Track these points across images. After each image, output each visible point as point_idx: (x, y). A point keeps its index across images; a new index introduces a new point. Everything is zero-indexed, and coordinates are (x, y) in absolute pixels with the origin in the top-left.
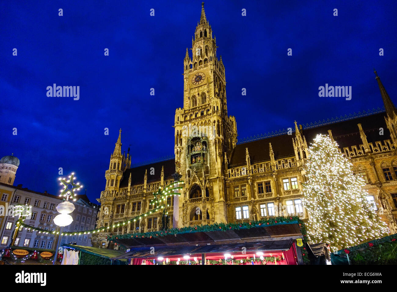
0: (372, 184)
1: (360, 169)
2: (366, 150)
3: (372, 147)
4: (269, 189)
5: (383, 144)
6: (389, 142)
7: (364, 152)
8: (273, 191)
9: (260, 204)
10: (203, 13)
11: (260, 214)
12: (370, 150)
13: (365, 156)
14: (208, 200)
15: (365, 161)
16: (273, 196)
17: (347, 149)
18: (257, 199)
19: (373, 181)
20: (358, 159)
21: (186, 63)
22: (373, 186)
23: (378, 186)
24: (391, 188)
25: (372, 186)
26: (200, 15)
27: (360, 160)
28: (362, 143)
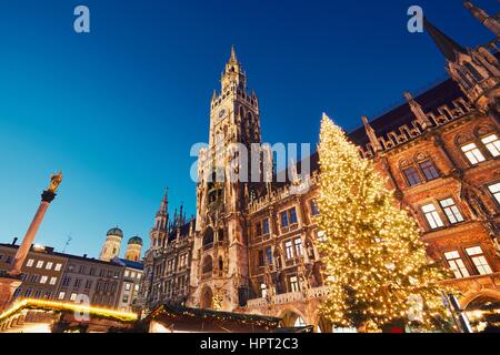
0: (445, 177)
1: (419, 158)
2: (424, 126)
3: (433, 117)
4: (293, 219)
5: (452, 107)
6: (462, 101)
7: (420, 129)
8: (299, 220)
9: (284, 243)
10: (233, 54)
11: (286, 257)
12: (430, 124)
13: (424, 135)
14: (221, 244)
15: (424, 142)
16: (300, 227)
17: (393, 134)
18: (281, 234)
19: (446, 172)
20: (412, 143)
21: (213, 103)
22: (448, 180)
23: (456, 178)
24: (483, 175)
25: (444, 181)
26: (230, 56)
27: (416, 143)
28: (415, 118)
